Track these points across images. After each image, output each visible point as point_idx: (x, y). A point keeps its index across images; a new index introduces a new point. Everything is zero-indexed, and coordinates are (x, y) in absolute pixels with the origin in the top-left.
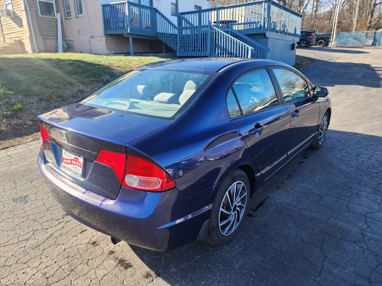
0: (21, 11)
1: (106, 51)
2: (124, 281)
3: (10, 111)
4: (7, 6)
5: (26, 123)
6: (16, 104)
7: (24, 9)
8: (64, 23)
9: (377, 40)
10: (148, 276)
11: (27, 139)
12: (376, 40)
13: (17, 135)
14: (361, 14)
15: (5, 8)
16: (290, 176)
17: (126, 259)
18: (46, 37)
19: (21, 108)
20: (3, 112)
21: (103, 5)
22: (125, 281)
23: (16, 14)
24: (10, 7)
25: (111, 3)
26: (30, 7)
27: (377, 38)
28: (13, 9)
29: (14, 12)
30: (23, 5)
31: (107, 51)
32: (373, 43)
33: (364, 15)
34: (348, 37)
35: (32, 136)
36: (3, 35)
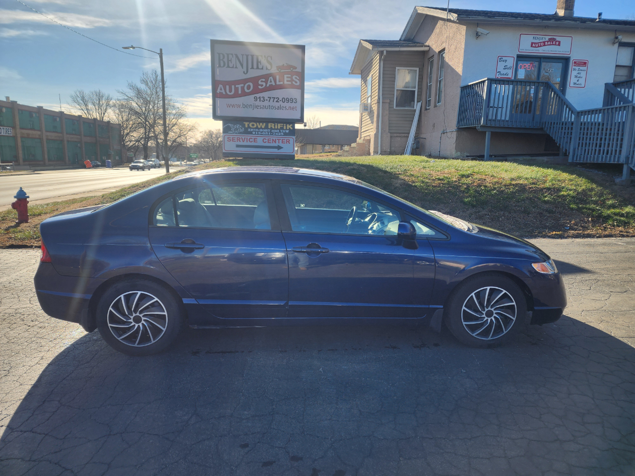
0: (375, 104)
1: (454, 153)
4: (368, 99)
8: (423, 115)
15: (366, 102)
18: (395, 135)
21: (462, 88)
23: (372, 108)
25: (470, 84)
26: (383, 98)
28: (371, 102)
29: (371, 106)
30: (377, 97)
31: (456, 152)
36: (361, 133)
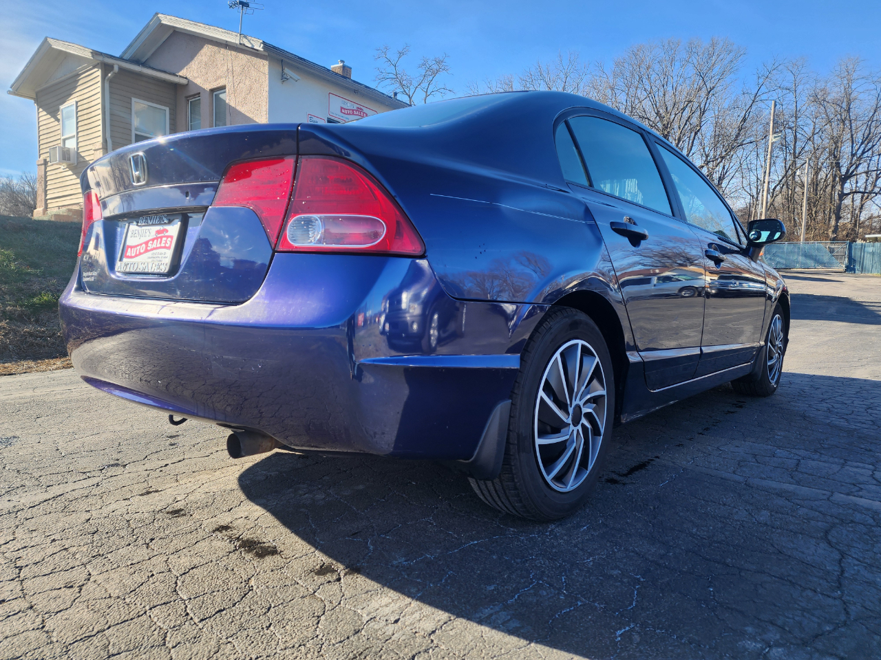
0: (95, 150)
2: (249, 579)
3: (21, 306)
4: (67, 141)
5: (54, 334)
6: (40, 294)
7: (101, 147)
9: (856, 259)
10: (323, 570)
11: (48, 365)
12: (855, 261)
13: (27, 356)
14: (814, 215)
15: (61, 145)
16: (707, 429)
17: (265, 540)
19: (49, 301)
20: (5, 305)
22: (253, 579)
23: (83, 157)
24: (71, 144)
27: (855, 257)
28: (78, 148)
29: (78, 154)
30: (100, 139)
32: (847, 267)
33: (820, 217)
34: (792, 252)
35: (62, 360)
36: (46, 200)
